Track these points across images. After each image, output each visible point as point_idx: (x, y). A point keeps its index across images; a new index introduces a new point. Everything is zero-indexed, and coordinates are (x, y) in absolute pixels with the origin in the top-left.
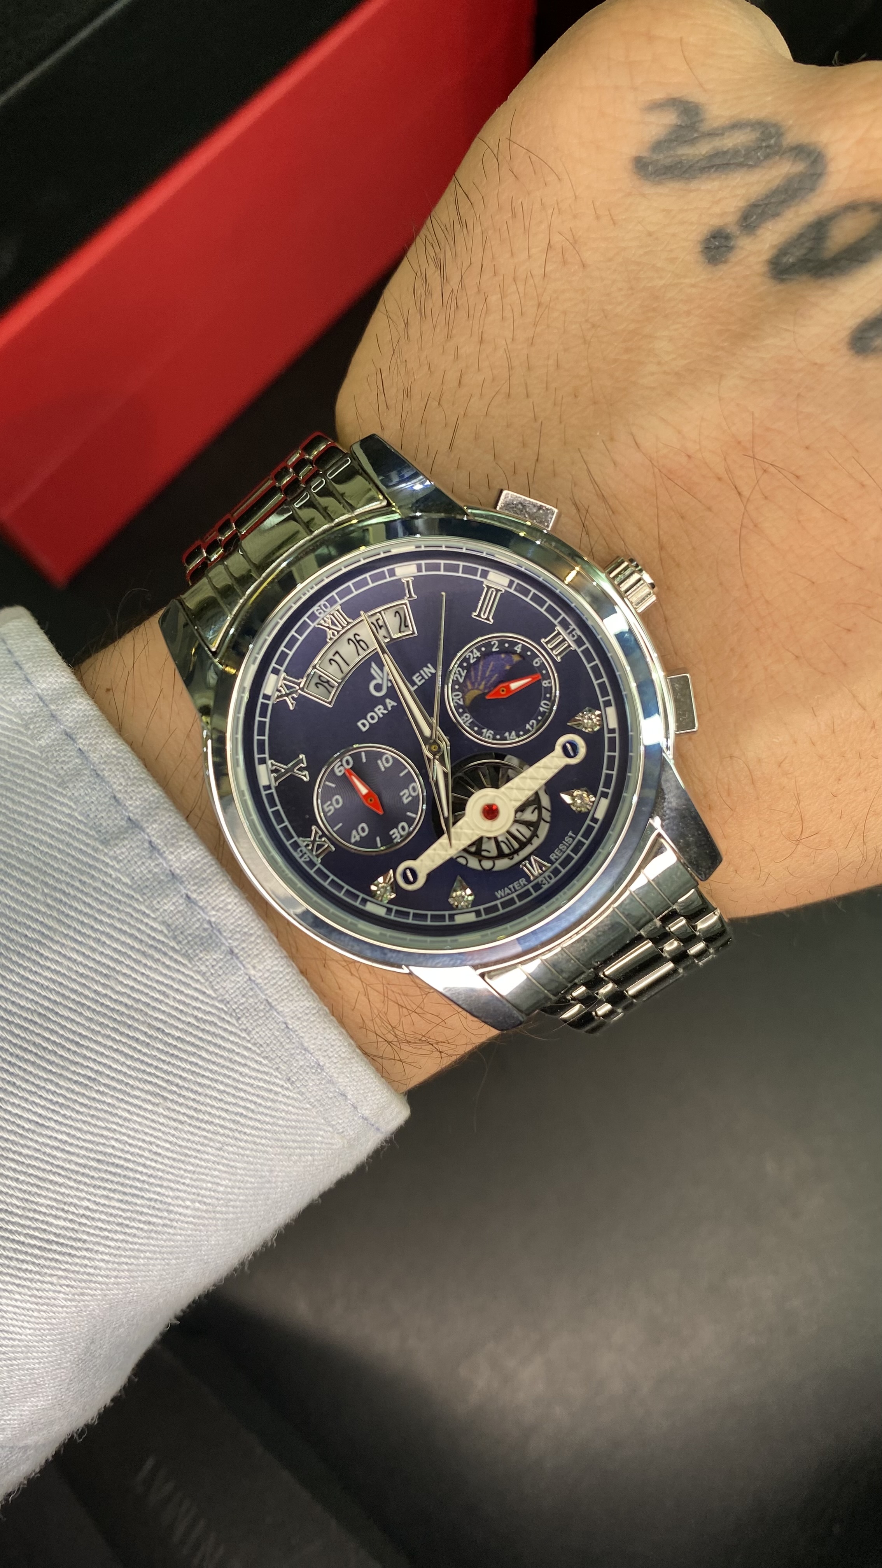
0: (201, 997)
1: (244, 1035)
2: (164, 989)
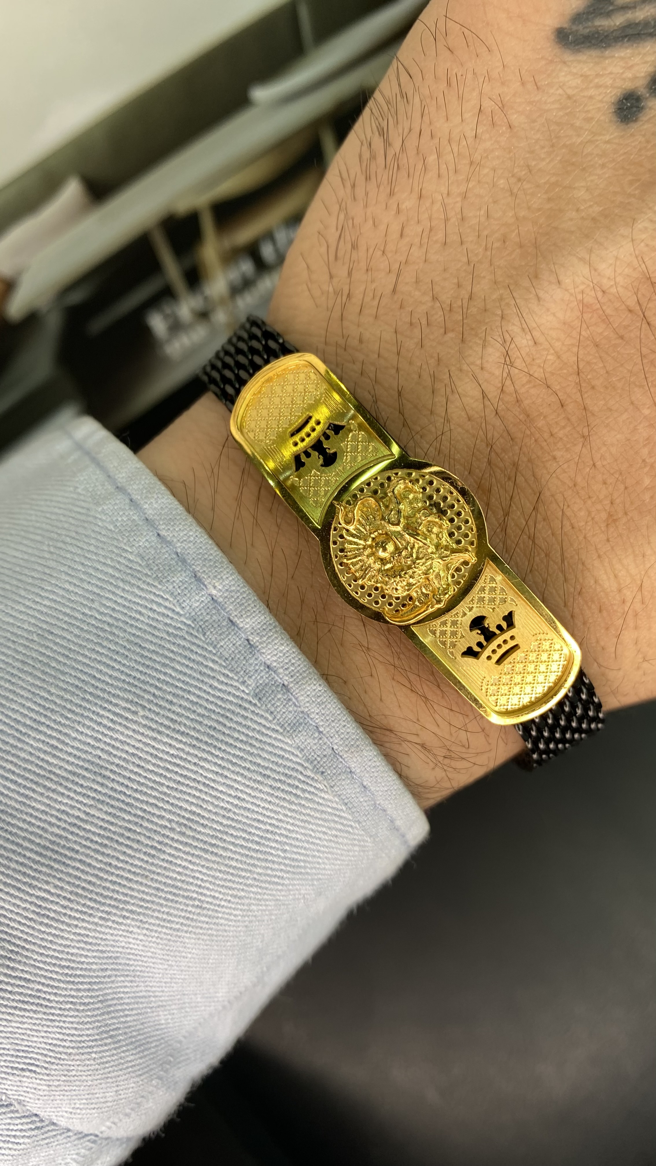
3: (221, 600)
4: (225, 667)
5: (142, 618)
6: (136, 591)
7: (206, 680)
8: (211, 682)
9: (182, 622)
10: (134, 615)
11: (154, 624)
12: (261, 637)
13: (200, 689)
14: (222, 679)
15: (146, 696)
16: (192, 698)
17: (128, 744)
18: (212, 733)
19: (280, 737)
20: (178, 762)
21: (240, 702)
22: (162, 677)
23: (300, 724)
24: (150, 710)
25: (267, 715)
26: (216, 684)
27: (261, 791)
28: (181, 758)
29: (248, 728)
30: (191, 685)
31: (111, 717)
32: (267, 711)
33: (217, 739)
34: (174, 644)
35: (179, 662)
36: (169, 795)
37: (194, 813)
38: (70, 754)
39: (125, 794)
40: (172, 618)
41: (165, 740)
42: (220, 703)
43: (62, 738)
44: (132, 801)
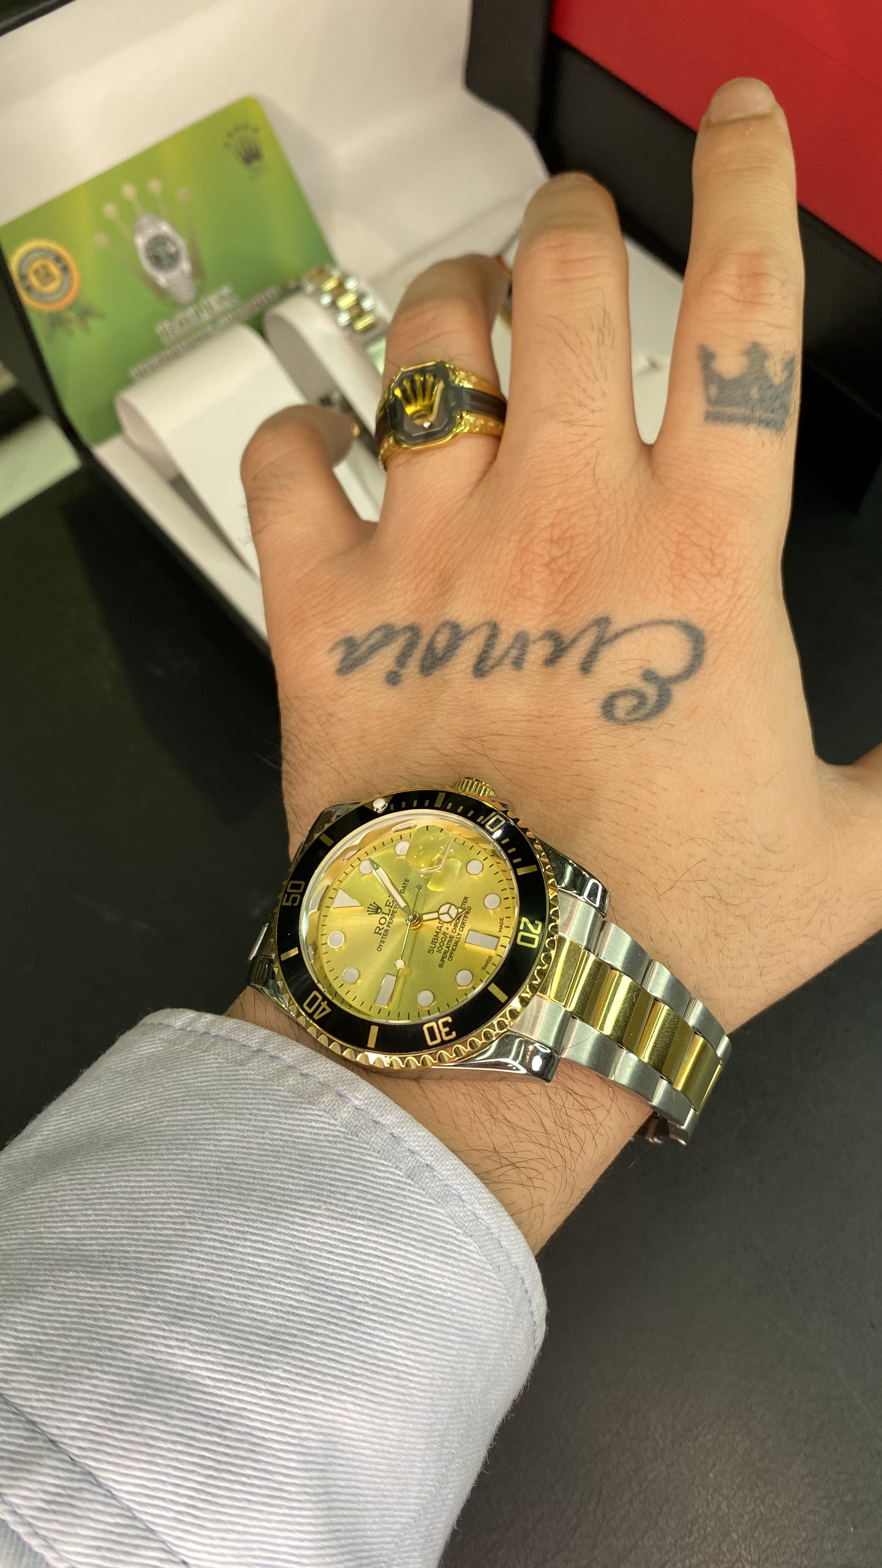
0: (326, 1126)
1: (365, 1146)
2: (302, 1128)
3: (363, 1107)
4: (380, 1158)
5: (306, 1135)
6: (297, 1116)
7: (367, 1171)
8: (371, 1172)
9: (338, 1131)
10: (298, 1134)
11: (317, 1137)
12: (402, 1129)
13: (365, 1179)
14: (380, 1168)
15: (325, 1193)
16: (360, 1187)
17: (319, 1235)
18: (383, 1213)
19: (435, 1209)
20: (360, 1242)
21: (398, 1184)
22: (334, 1176)
23: (447, 1196)
24: (330, 1203)
25: (421, 1191)
26: (376, 1173)
27: (428, 1258)
28: (362, 1239)
29: (409, 1204)
30: (357, 1178)
31: (301, 1215)
32: (419, 1188)
33: (387, 1218)
34: (336, 1148)
35: (343, 1162)
36: (358, 1273)
37: (380, 1286)
38: (274, 1252)
39: (323, 1278)
40: (329, 1130)
41: (348, 1225)
42: (382, 1188)
43: (266, 1240)
44: (331, 1284)
